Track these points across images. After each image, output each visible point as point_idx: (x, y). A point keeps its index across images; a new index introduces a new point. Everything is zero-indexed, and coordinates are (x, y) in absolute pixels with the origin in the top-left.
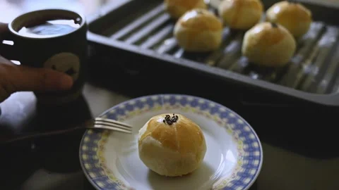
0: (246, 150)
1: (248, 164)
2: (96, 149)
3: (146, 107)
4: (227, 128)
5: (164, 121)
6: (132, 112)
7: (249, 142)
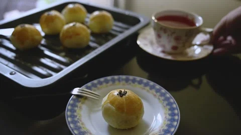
0: (170, 115)
1: (170, 124)
2: (76, 108)
3: (111, 83)
4: (159, 99)
5: (118, 94)
6: (102, 86)
7: (172, 109)
